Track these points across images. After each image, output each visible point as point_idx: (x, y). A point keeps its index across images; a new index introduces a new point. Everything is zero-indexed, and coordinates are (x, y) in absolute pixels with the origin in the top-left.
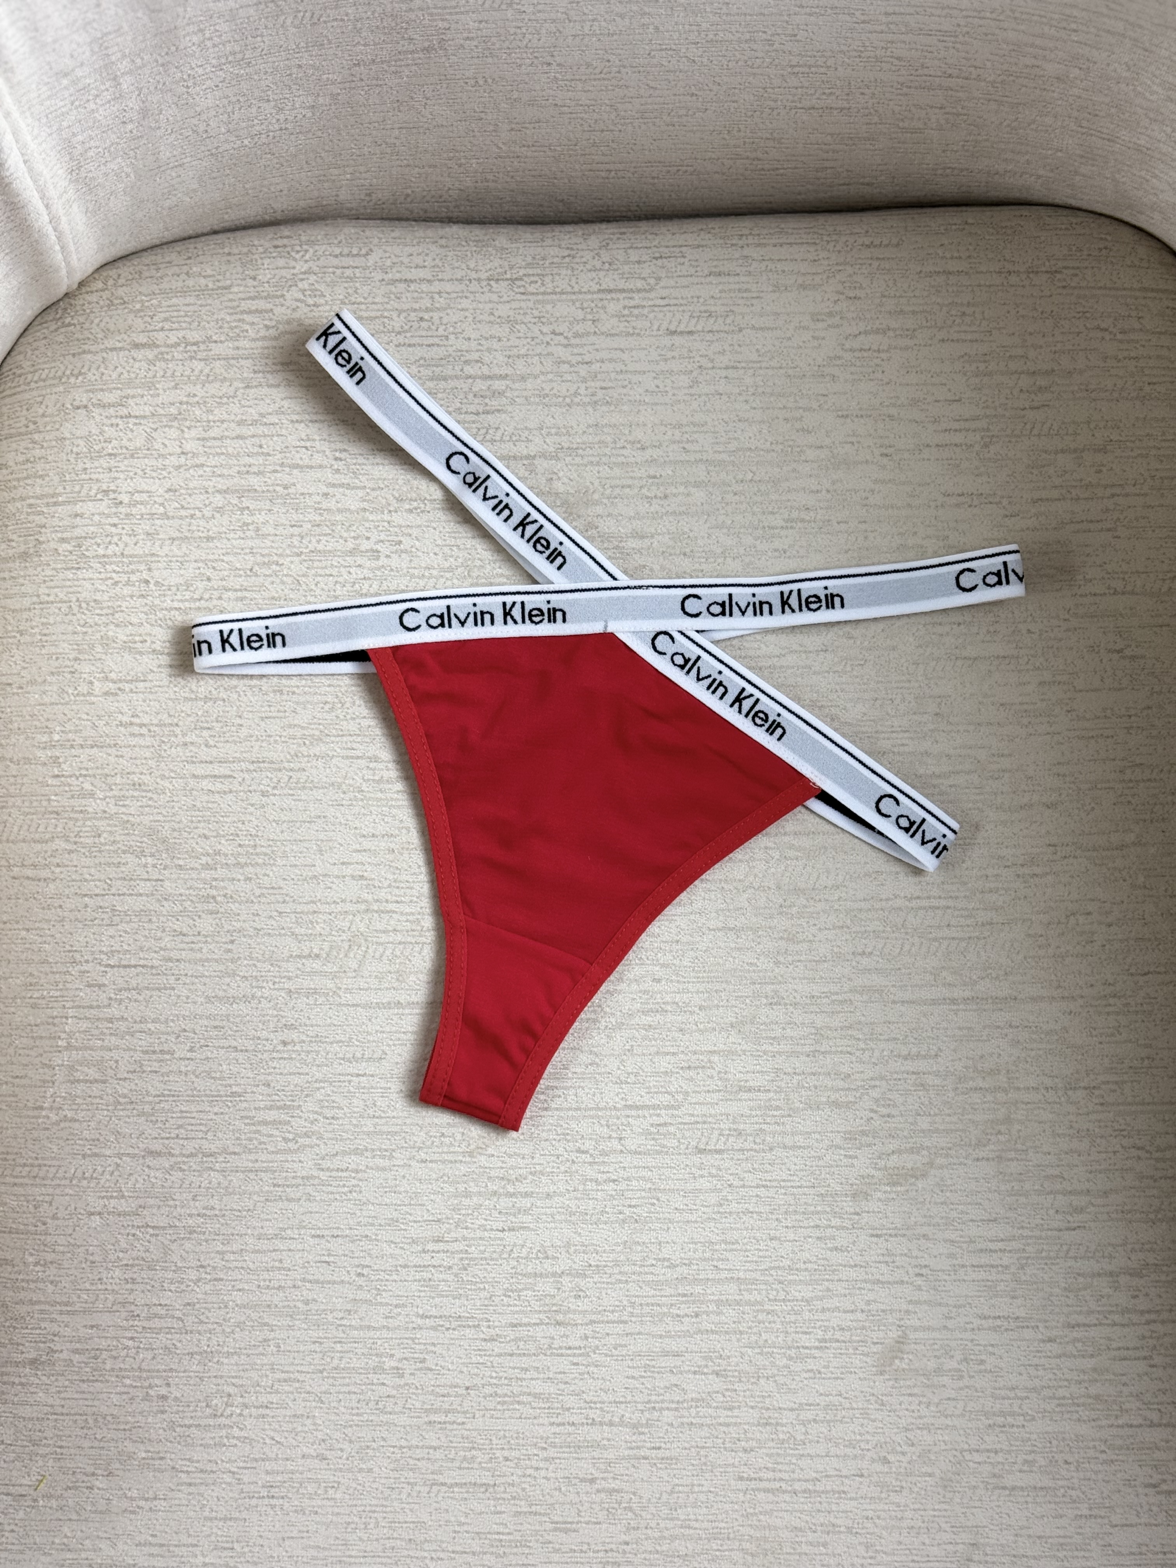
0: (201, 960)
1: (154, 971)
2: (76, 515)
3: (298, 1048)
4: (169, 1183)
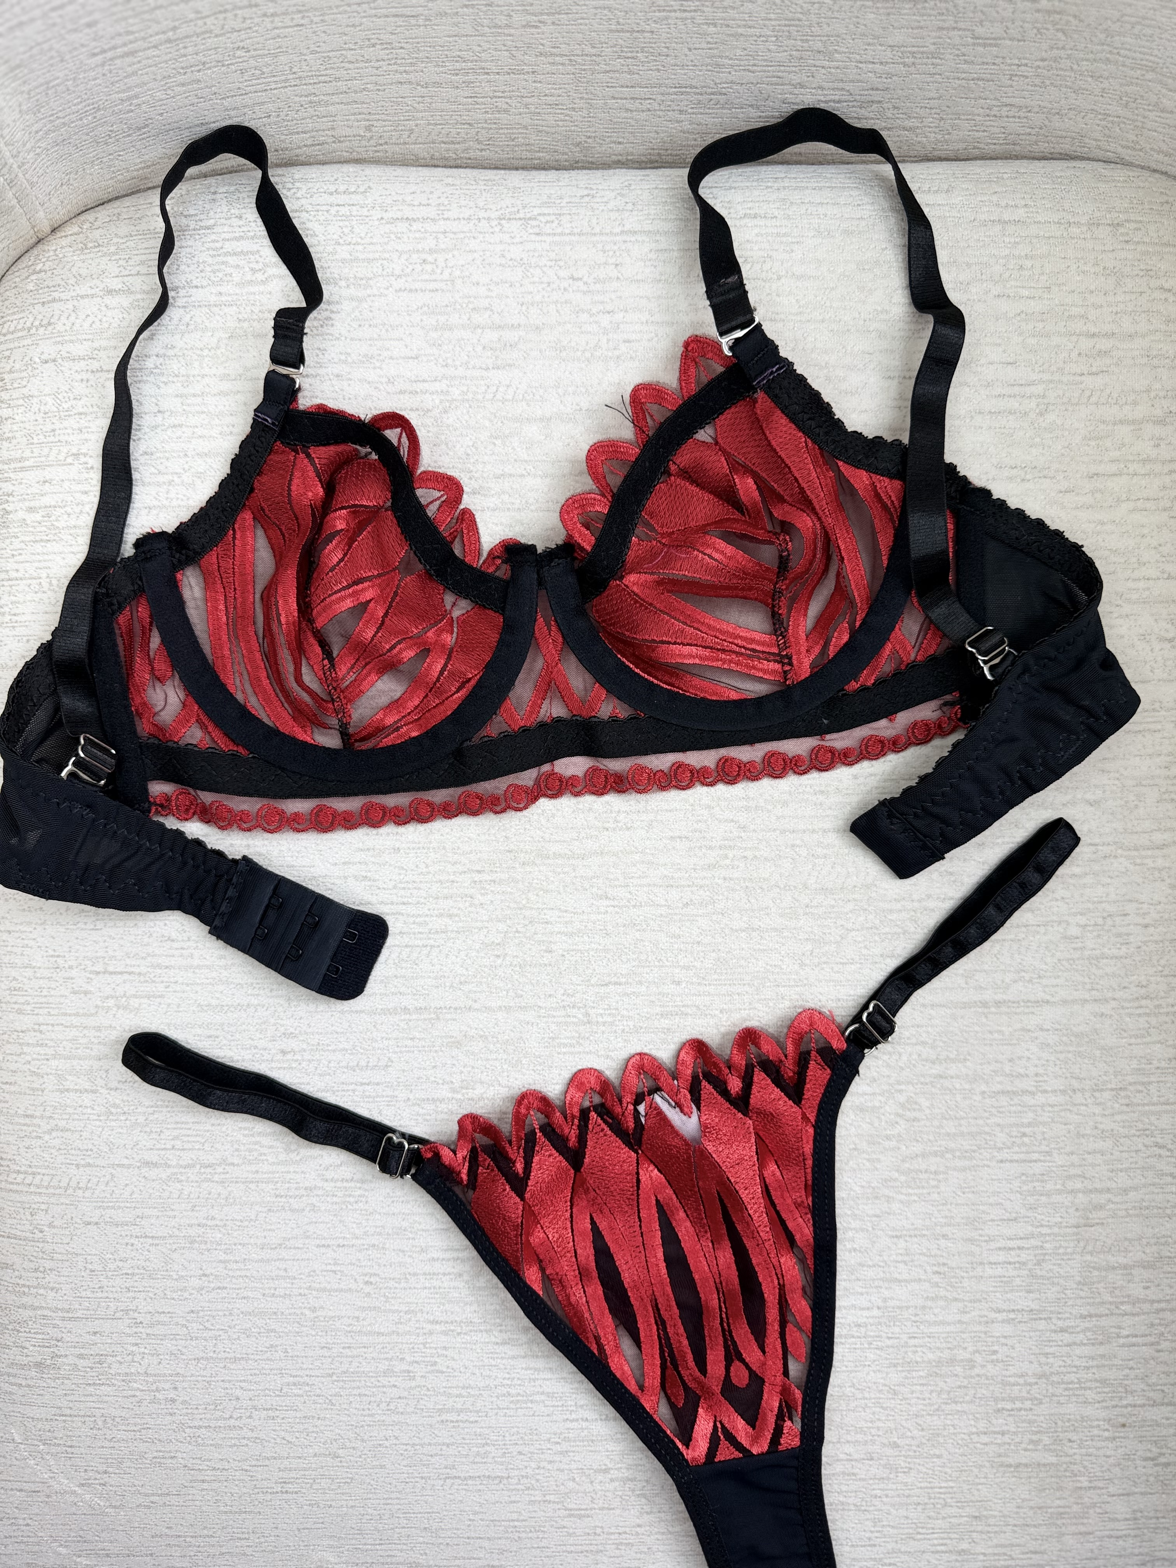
0: (191, 967)
1: (142, 978)
2: (45, 482)
3: (298, 1057)
4: (167, 1194)
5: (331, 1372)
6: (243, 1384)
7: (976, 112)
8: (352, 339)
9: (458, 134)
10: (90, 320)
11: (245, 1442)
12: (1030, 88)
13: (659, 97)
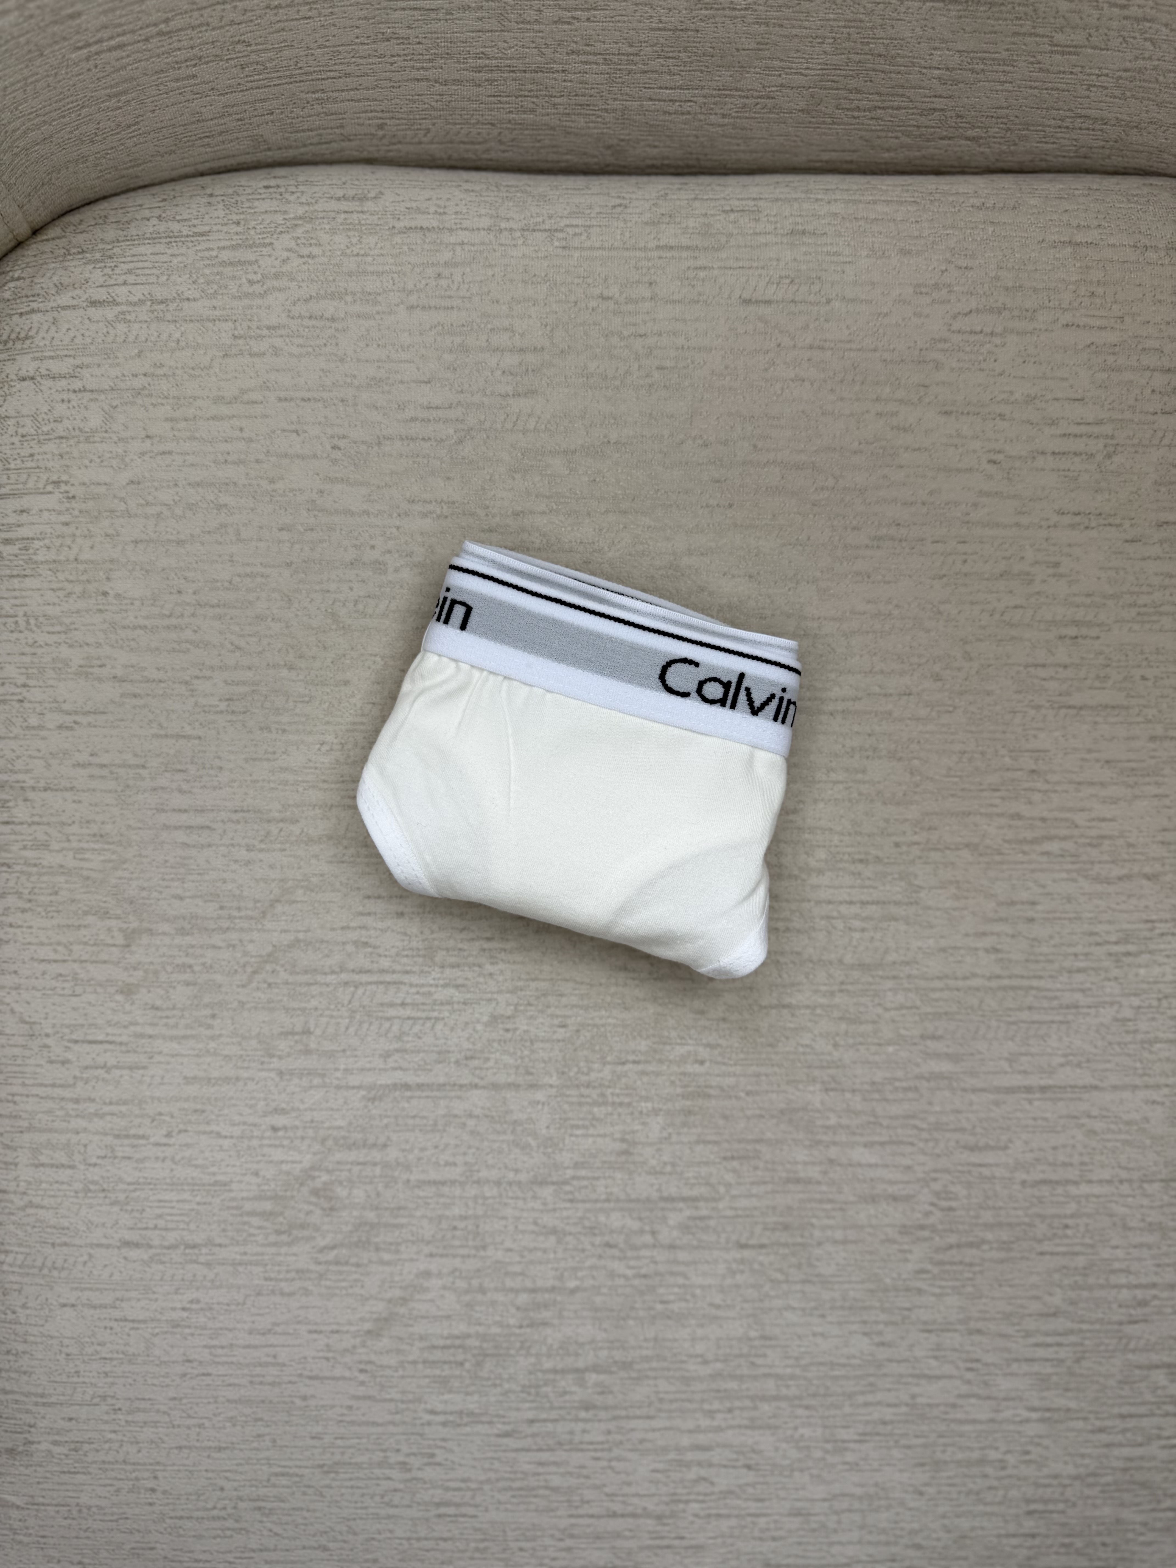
5: (321, 1462)
6: (227, 1474)
7: (1047, 122)
8: (358, 360)
9: (479, 134)
10: (71, 334)
11: (228, 1533)
12: (1108, 99)
13: (701, 100)
